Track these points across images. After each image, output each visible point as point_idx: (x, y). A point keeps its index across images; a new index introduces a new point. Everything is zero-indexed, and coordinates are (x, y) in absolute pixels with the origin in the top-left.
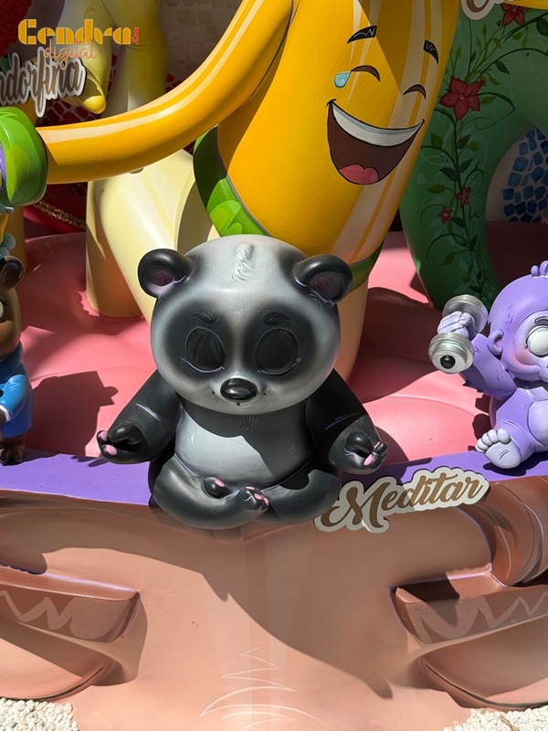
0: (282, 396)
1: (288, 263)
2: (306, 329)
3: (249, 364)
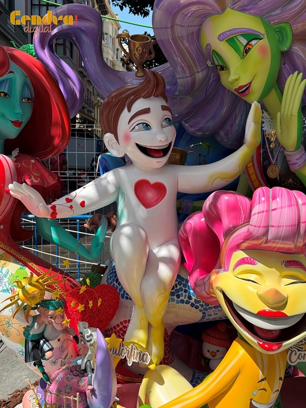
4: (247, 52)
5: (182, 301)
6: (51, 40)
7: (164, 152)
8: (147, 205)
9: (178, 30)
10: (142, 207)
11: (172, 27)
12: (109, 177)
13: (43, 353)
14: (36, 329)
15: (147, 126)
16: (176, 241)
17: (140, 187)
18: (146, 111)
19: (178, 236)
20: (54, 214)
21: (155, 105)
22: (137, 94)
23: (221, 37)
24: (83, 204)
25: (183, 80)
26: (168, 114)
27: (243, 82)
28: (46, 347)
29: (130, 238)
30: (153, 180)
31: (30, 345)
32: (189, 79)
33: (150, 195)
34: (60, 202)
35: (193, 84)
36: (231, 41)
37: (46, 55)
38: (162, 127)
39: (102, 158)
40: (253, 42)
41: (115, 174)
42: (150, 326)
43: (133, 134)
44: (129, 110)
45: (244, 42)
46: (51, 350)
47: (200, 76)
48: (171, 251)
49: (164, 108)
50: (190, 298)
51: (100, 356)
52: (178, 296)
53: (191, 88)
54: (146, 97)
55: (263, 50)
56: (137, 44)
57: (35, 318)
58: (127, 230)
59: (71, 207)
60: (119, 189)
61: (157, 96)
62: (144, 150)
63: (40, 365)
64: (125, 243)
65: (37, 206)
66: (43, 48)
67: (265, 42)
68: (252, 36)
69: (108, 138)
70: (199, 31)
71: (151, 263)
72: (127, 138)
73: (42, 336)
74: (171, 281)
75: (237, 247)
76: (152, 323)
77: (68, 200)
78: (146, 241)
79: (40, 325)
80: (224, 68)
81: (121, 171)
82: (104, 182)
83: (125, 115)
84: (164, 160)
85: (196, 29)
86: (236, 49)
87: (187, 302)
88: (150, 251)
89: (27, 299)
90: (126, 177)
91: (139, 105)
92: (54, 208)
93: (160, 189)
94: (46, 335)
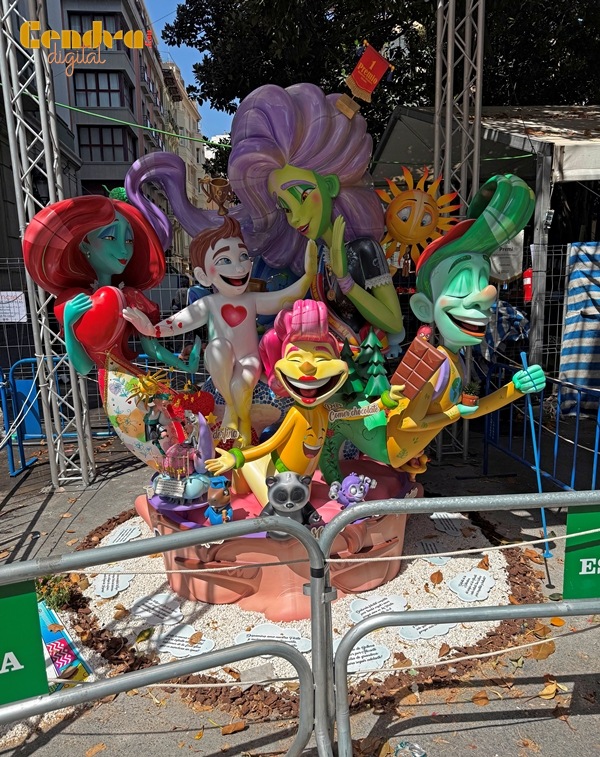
0: (299, 506)
1: (298, 477)
2: (303, 491)
3: (292, 499)
4: (304, 198)
5: (265, 402)
6: (140, 185)
7: (243, 281)
8: (232, 324)
9: (250, 182)
10: (229, 327)
11: (244, 179)
12: (200, 304)
13: (159, 433)
14: (153, 416)
15: (228, 261)
16: (257, 353)
17: (226, 310)
18: (227, 249)
19: (259, 350)
20: (158, 332)
21: (233, 243)
22: (218, 236)
23: (283, 187)
24: (180, 325)
25: (257, 222)
26: (245, 251)
27: (303, 223)
28: (161, 429)
29: (219, 349)
30: (235, 304)
31: (149, 428)
32: (262, 220)
33: (234, 316)
34: (163, 324)
35: (266, 224)
36: (292, 190)
37: (136, 199)
38: (240, 261)
39: (191, 291)
40: (308, 191)
41: (205, 302)
42: (239, 420)
43: (217, 267)
44: (213, 249)
45: (302, 191)
46: (165, 430)
47: (271, 217)
48: (254, 361)
49: (240, 246)
50: (271, 399)
51: (202, 431)
52: (261, 398)
53: (265, 227)
54: (226, 237)
55: (315, 197)
56: (218, 188)
57: (152, 408)
58: (216, 343)
59: (171, 327)
60: (209, 313)
61: (234, 237)
62: (227, 280)
63: (158, 443)
64: (216, 353)
65: (145, 326)
66: (134, 192)
67: (317, 191)
68: (307, 187)
69: (197, 270)
70: (267, 181)
71: (237, 369)
72: (213, 271)
73: (157, 422)
74: (253, 381)
75: (289, 341)
76: (242, 418)
77: (169, 322)
78: (232, 352)
79: (155, 413)
80: (288, 210)
81: (210, 298)
82: (196, 309)
83: (210, 253)
84: (244, 287)
85: (264, 179)
86: (296, 197)
87: (269, 403)
88: (237, 362)
89: (147, 390)
90: (215, 303)
91: (221, 244)
92: (158, 328)
93: (242, 311)
94: (160, 421)
